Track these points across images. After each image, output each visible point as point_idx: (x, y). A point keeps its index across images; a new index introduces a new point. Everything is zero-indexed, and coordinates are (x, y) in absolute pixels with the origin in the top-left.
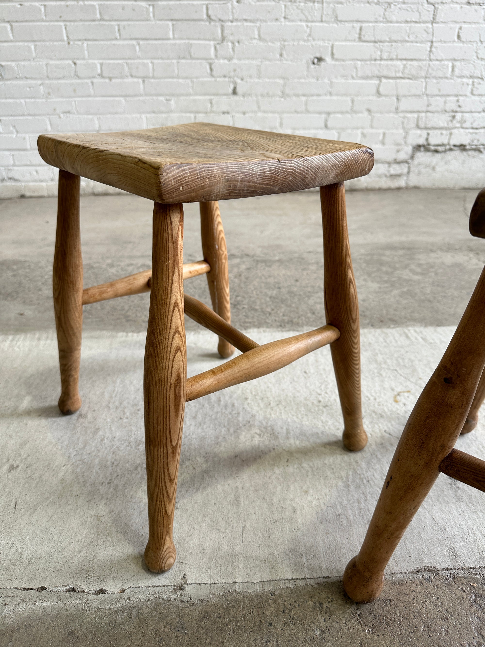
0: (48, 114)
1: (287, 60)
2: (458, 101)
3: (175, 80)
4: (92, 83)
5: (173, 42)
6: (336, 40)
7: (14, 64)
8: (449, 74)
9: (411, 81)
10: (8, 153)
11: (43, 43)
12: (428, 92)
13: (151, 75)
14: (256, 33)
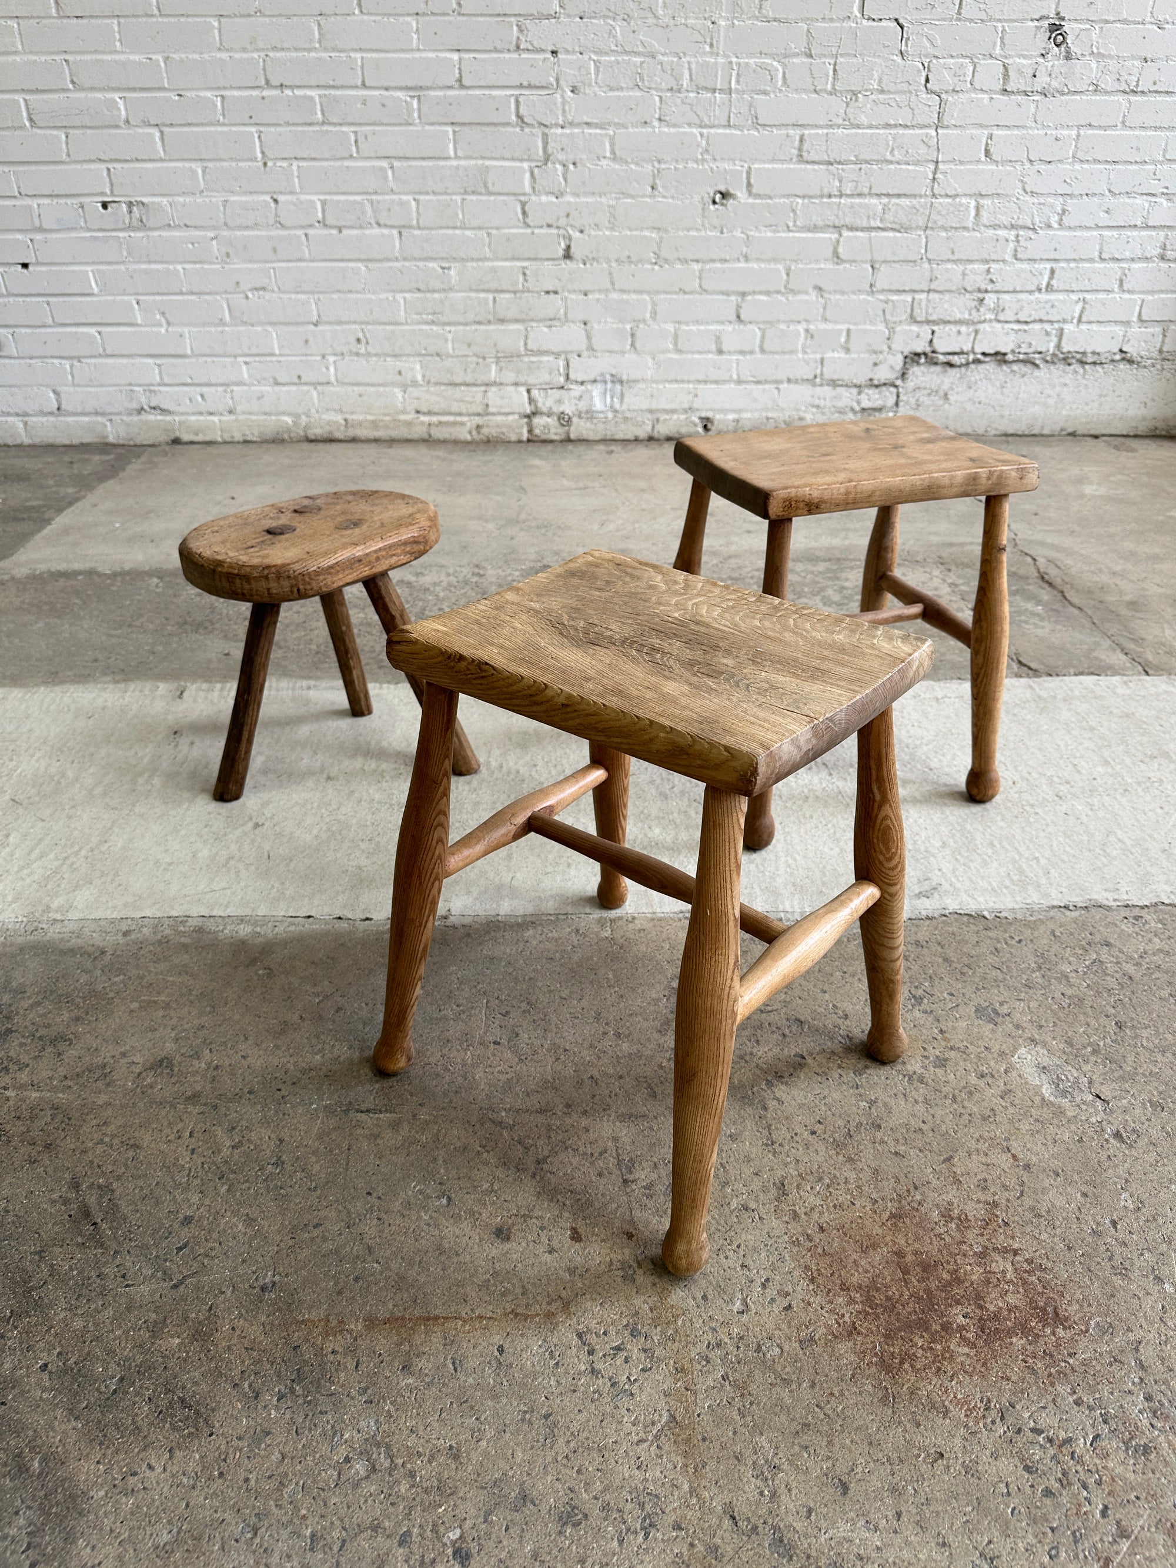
0: (226, 292)
1: (664, 196)
2: (988, 271)
3: (458, 232)
4: (306, 235)
5: (455, 163)
6: (756, 160)
7: (164, 201)
8: (970, 222)
9: (898, 235)
10: (150, 361)
11: (218, 164)
12: (930, 256)
13: (415, 222)
14: (608, 147)
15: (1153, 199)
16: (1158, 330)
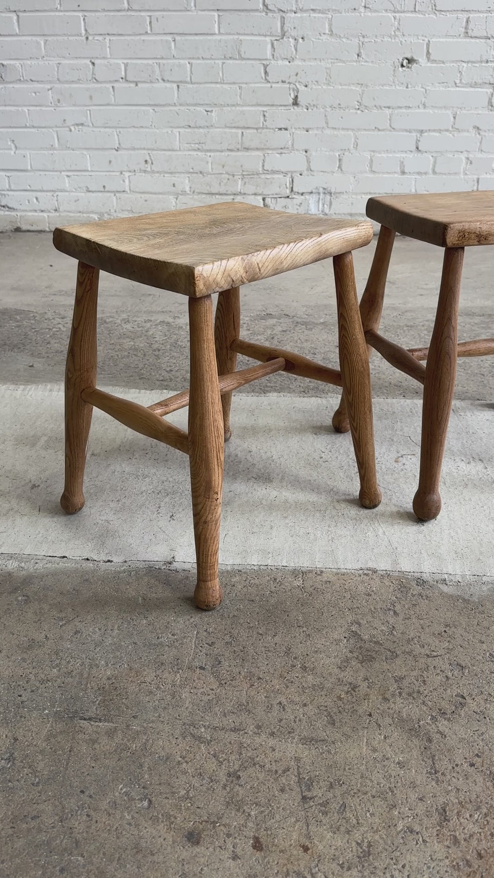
0: (56, 127)
1: (366, 62)
3: (218, 86)
4: (113, 87)
5: (218, 37)
6: (434, 36)
7: (17, 63)
11: (55, 38)
13: (189, 79)
14: (327, 26)
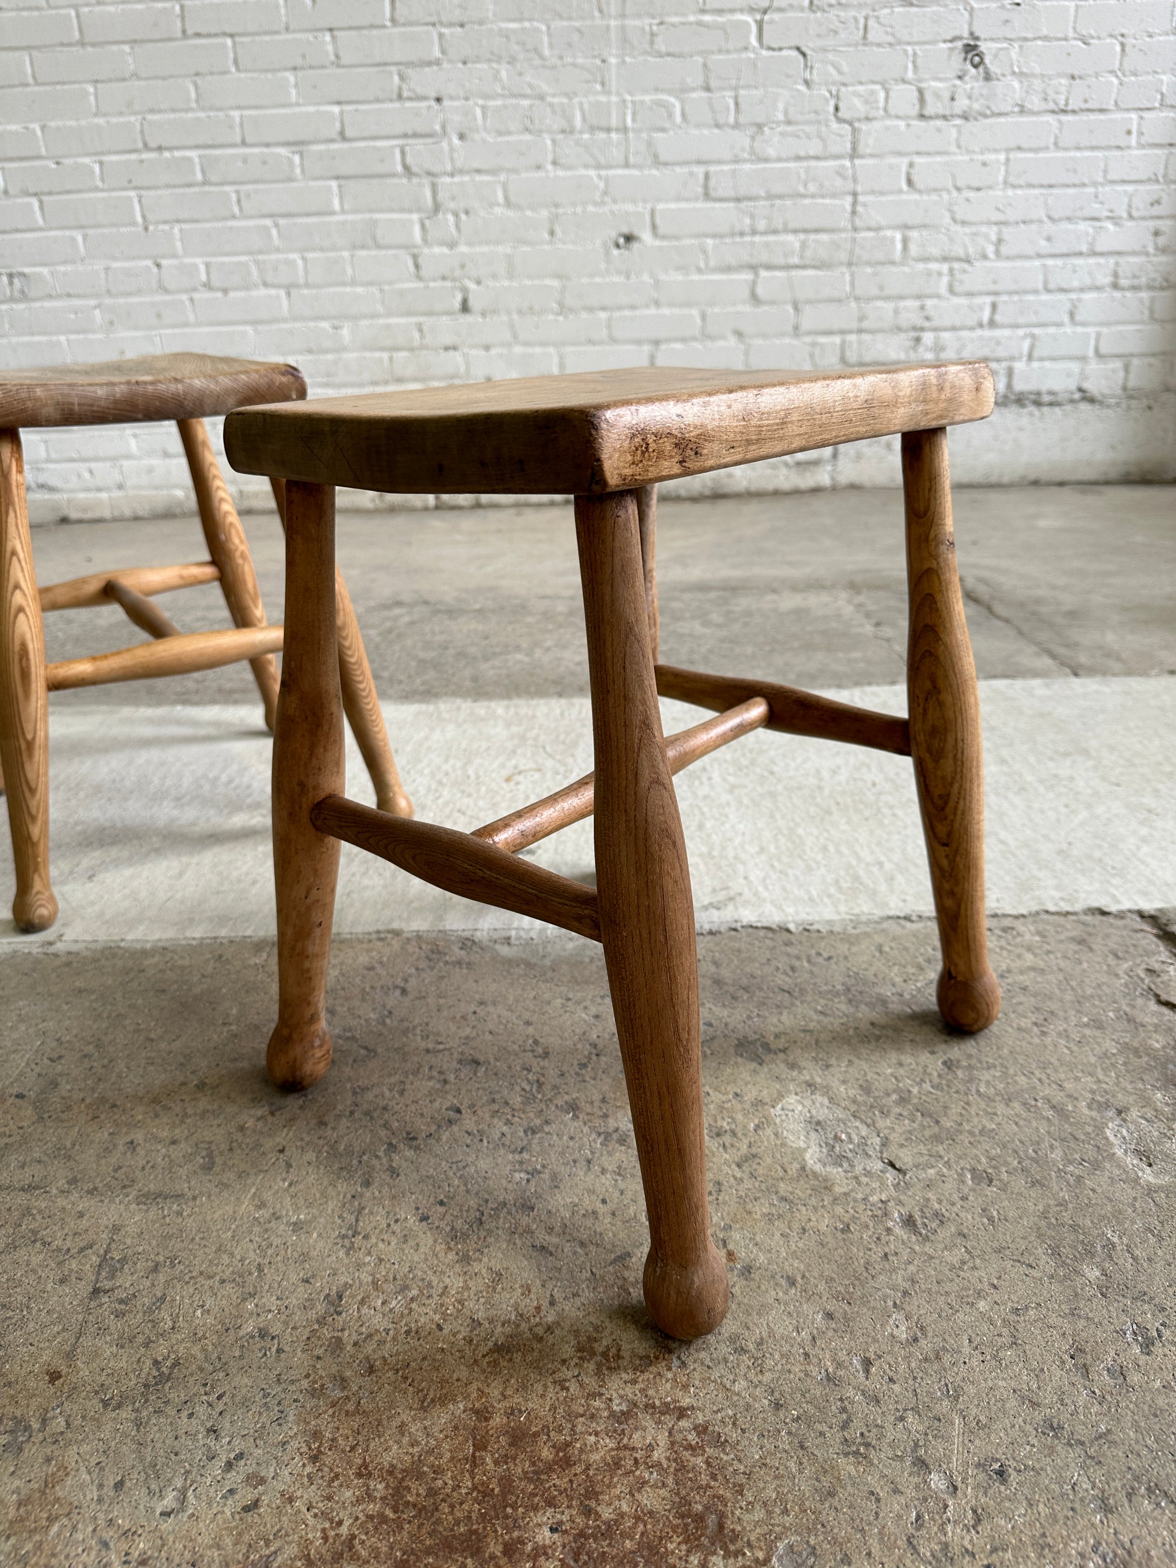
1: (564, 243)
2: (922, 308)
3: (348, 289)
4: (192, 300)
5: (340, 218)
6: (659, 200)
7: (45, 271)
8: (897, 255)
9: (820, 273)
11: (99, 231)
12: (858, 292)
13: (303, 281)
14: (501, 194)
15: (1097, 224)
16: (1118, 364)
